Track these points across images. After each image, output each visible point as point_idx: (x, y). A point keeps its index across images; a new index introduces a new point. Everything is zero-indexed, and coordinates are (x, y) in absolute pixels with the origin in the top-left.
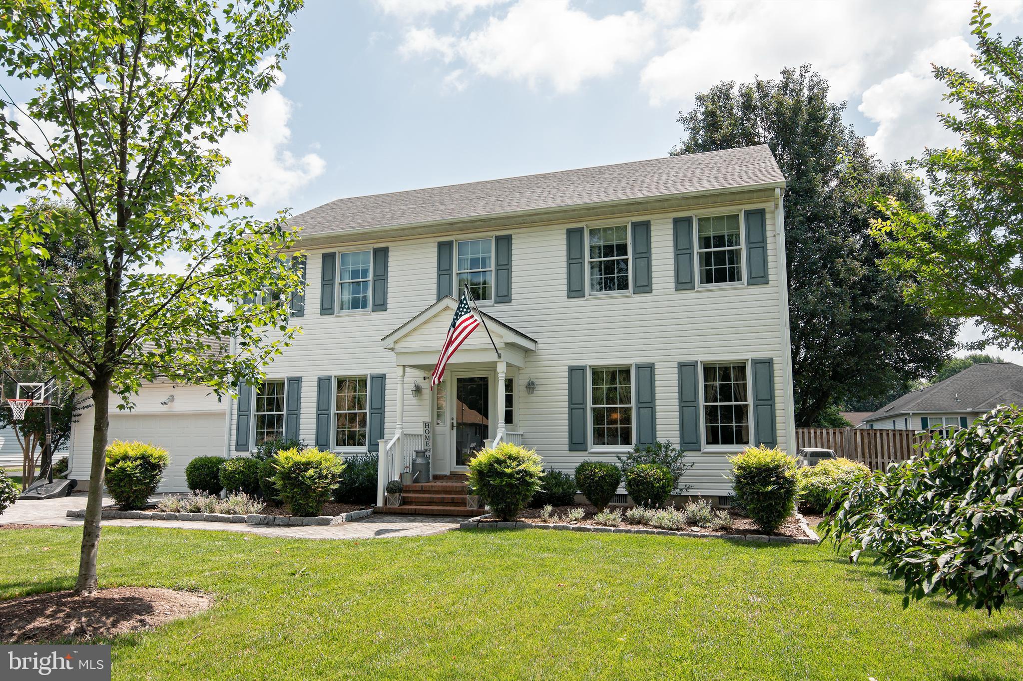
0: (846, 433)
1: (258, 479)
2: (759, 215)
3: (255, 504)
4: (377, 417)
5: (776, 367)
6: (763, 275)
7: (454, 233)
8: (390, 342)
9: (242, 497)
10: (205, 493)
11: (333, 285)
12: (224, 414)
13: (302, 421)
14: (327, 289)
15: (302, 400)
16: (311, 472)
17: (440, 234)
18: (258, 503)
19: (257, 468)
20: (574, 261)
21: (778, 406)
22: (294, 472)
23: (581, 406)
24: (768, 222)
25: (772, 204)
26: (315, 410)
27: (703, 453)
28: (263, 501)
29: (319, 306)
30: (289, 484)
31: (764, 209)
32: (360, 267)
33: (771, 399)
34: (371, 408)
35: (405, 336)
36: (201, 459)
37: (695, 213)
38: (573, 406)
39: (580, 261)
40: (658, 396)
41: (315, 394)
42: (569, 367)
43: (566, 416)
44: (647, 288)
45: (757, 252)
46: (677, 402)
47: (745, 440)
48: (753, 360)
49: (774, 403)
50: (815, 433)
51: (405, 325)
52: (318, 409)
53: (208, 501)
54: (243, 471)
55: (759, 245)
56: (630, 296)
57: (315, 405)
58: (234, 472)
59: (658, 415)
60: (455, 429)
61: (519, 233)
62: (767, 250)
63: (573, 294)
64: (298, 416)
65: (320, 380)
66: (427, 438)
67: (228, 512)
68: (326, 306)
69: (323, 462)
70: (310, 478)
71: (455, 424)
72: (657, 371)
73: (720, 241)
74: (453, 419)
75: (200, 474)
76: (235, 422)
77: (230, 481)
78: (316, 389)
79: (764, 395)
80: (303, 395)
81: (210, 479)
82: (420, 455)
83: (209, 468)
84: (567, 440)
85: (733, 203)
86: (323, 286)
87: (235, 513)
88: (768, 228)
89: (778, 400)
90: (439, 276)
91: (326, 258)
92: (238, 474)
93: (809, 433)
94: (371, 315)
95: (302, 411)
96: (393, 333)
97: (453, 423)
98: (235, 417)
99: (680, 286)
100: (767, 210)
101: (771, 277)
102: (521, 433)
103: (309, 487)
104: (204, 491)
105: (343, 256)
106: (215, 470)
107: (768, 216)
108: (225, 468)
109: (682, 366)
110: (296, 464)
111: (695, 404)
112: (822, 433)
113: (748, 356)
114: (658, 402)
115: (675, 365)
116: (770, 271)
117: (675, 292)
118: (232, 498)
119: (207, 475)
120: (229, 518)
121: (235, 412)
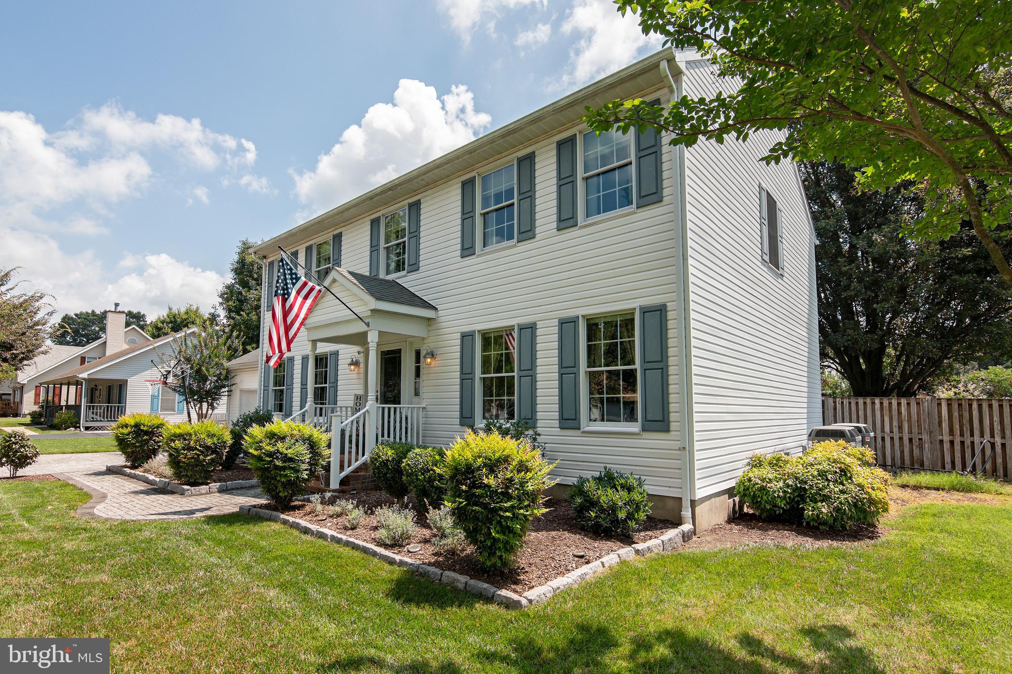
0: (926, 404)
5: (670, 315)
6: (654, 190)
7: (381, 208)
21: (672, 370)
23: (470, 376)
25: (666, 90)
27: (583, 432)
33: (661, 361)
37: (580, 129)
38: (463, 376)
39: (471, 214)
40: (539, 362)
42: (462, 333)
43: (458, 388)
44: (530, 233)
45: (648, 161)
46: (556, 368)
48: (641, 308)
49: (668, 366)
50: (881, 403)
56: (514, 246)
59: (539, 384)
61: (426, 196)
62: (661, 155)
63: (467, 252)
72: (539, 332)
74: (377, 392)
79: (654, 355)
84: (458, 414)
89: (672, 361)
93: (873, 403)
99: (563, 225)
101: (665, 192)
102: (424, 406)
109: (563, 323)
111: (574, 370)
112: (890, 404)
113: (635, 304)
114: (539, 369)
115: (556, 322)
117: (557, 233)
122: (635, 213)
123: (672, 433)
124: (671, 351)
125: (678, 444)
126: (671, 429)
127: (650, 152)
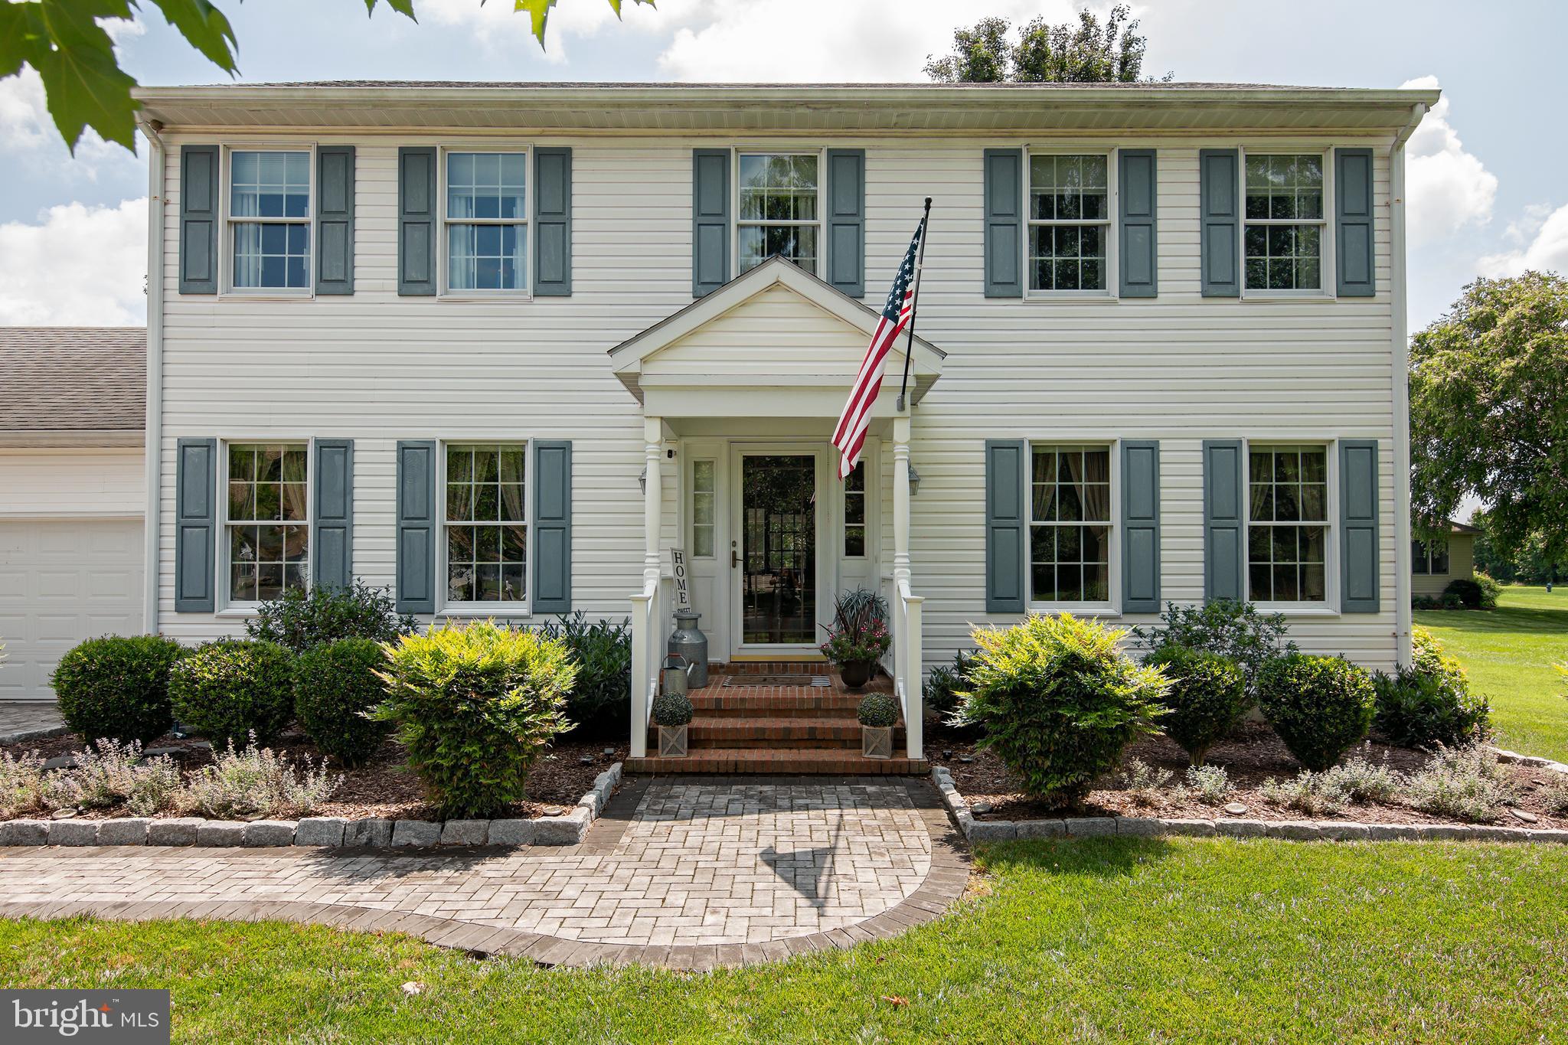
1: (292, 699)
2: (1362, 161)
3: (311, 781)
4: (553, 538)
5: (1382, 456)
6: (1365, 279)
7: (732, 132)
8: (628, 360)
9: (260, 763)
10: (130, 747)
11: (429, 225)
12: (137, 522)
13: (357, 543)
14: (417, 234)
15: (357, 493)
16: (514, 697)
17: (697, 131)
18: (317, 775)
19: (287, 669)
20: (1000, 220)
21: (1384, 530)
22: (462, 698)
23: (1013, 523)
24: (1378, 176)
26: (392, 519)
28: (333, 767)
29: (394, 273)
30: (443, 731)
31: (1371, 150)
32: (500, 190)
34: (538, 516)
35: (669, 347)
36: (103, 646)
37: (1244, 144)
38: (995, 523)
39: (1013, 220)
41: (393, 481)
42: (988, 442)
43: (982, 543)
44: (1148, 288)
45: (1355, 233)
46: (1199, 518)
47: (1315, 591)
49: (1378, 525)
51: (668, 320)
52: (402, 515)
53: (143, 774)
54: (249, 682)
55: (1359, 220)
56: (1111, 304)
57: (392, 506)
58: (221, 684)
59: (1164, 542)
60: (740, 565)
61: (880, 148)
62: (1373, 230)
63: (998, 290)
64: (347, 530)
65: (404, 449)
66: (682, 585)
67: (224, 810)
68: (413, 275)
69: (533, 665)
70: (514, 712)
71: (740, 555)
73: (1282, 205)
74: (734, 544)
75: (104, 692)
76: (170, 542)
77: (210, 708)
78: (393, 468)
79: (1361, 509)
80: (358, 481)
81: (140, 703)
82: (687, 624)
83: (131, 671)
84: (982, 592)
85: (1316, 129)
86: (404, 225)
87: (246, 812)
88: (1378, 188)
89: (1383, 518)
90: (698, 226)
91: (408, 159)
92: (236, 689)
94: (530, 303)
95: (358, 519)
96: (638, 337)
97: (734, 553)
98: (170, 530)
99: (1213, 290)
100: (1376, 152)
101: (1379, 285)
103: (507, 738)
104: (124, 742)
105: (453, 158)
106: (151, 675)
107: (1377, 164)
108: (190, 673)
109: (1211, 448)
110: (466, 673)
111: (1235, 522)
113: (1335, 434)
114: (1164, 518)
115: (1199, 445)
116: (1379, 273)
118: (231, 764)
119: (128, 692)
120: (237, 832)
121: (171, 517)
122: (1334, 303)
123: (1381, 614)
124: (1383, 505)
125: (1392, 629)
126: (1381, 609)
127: (1359, 221)
